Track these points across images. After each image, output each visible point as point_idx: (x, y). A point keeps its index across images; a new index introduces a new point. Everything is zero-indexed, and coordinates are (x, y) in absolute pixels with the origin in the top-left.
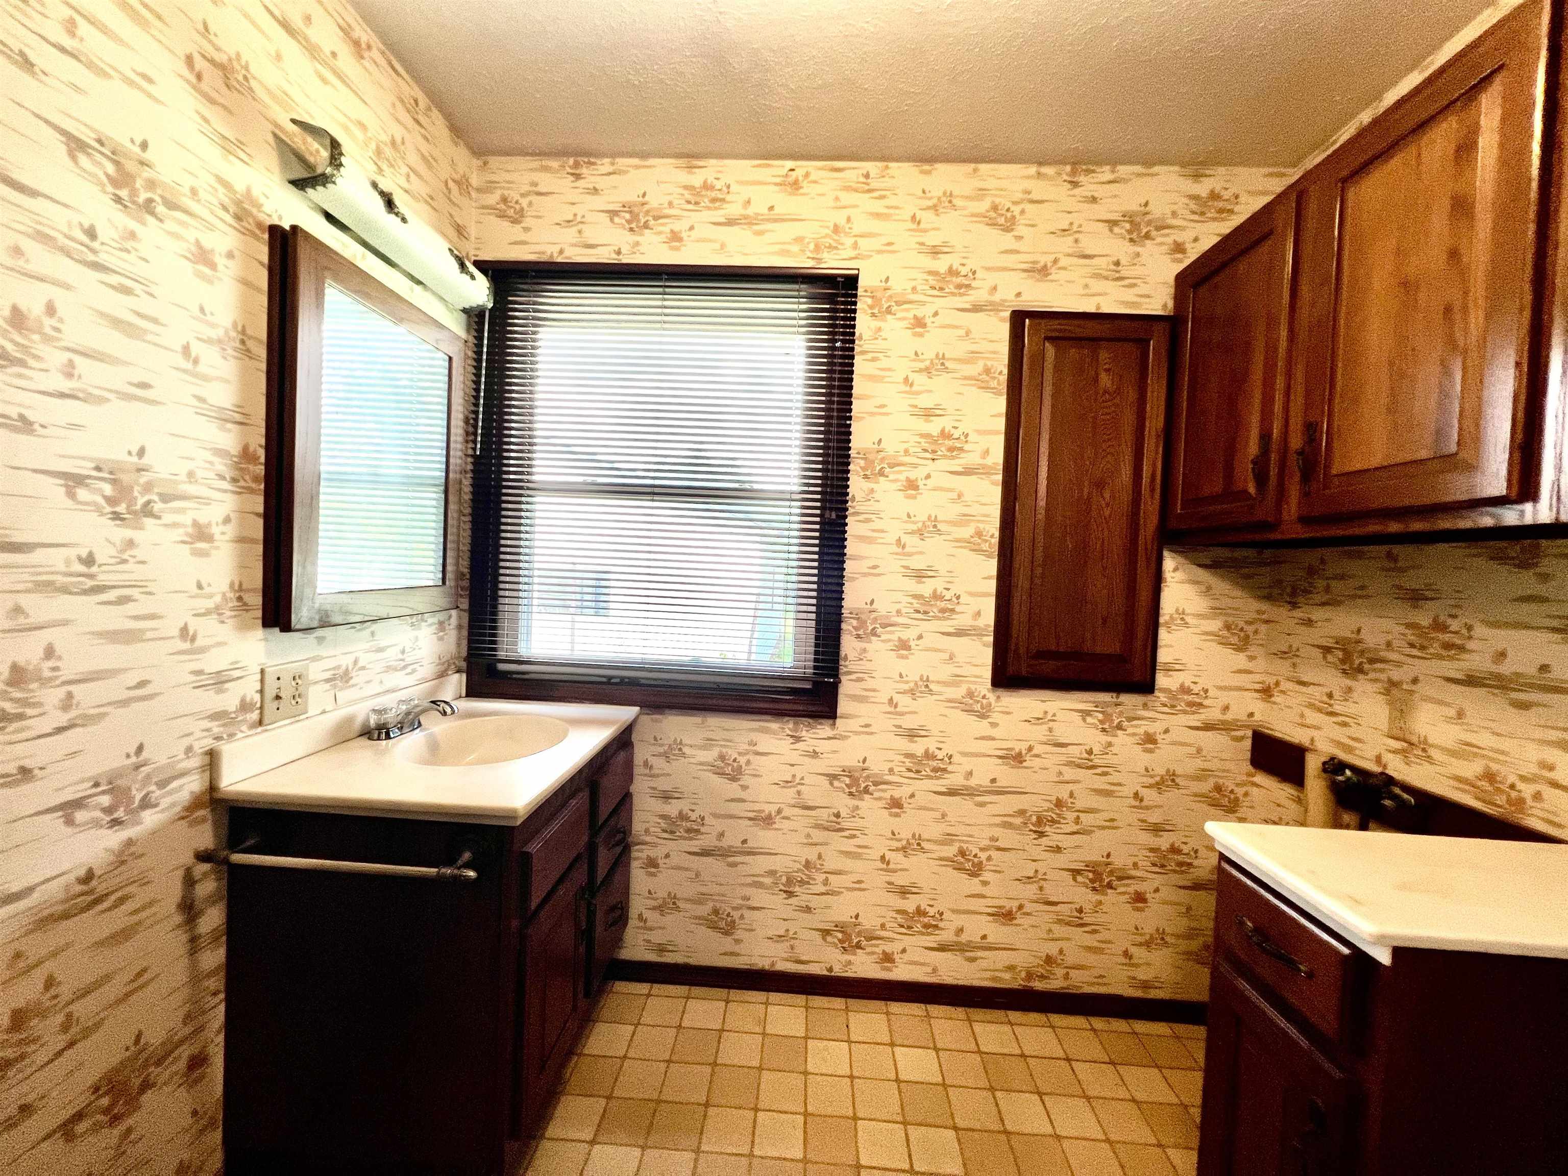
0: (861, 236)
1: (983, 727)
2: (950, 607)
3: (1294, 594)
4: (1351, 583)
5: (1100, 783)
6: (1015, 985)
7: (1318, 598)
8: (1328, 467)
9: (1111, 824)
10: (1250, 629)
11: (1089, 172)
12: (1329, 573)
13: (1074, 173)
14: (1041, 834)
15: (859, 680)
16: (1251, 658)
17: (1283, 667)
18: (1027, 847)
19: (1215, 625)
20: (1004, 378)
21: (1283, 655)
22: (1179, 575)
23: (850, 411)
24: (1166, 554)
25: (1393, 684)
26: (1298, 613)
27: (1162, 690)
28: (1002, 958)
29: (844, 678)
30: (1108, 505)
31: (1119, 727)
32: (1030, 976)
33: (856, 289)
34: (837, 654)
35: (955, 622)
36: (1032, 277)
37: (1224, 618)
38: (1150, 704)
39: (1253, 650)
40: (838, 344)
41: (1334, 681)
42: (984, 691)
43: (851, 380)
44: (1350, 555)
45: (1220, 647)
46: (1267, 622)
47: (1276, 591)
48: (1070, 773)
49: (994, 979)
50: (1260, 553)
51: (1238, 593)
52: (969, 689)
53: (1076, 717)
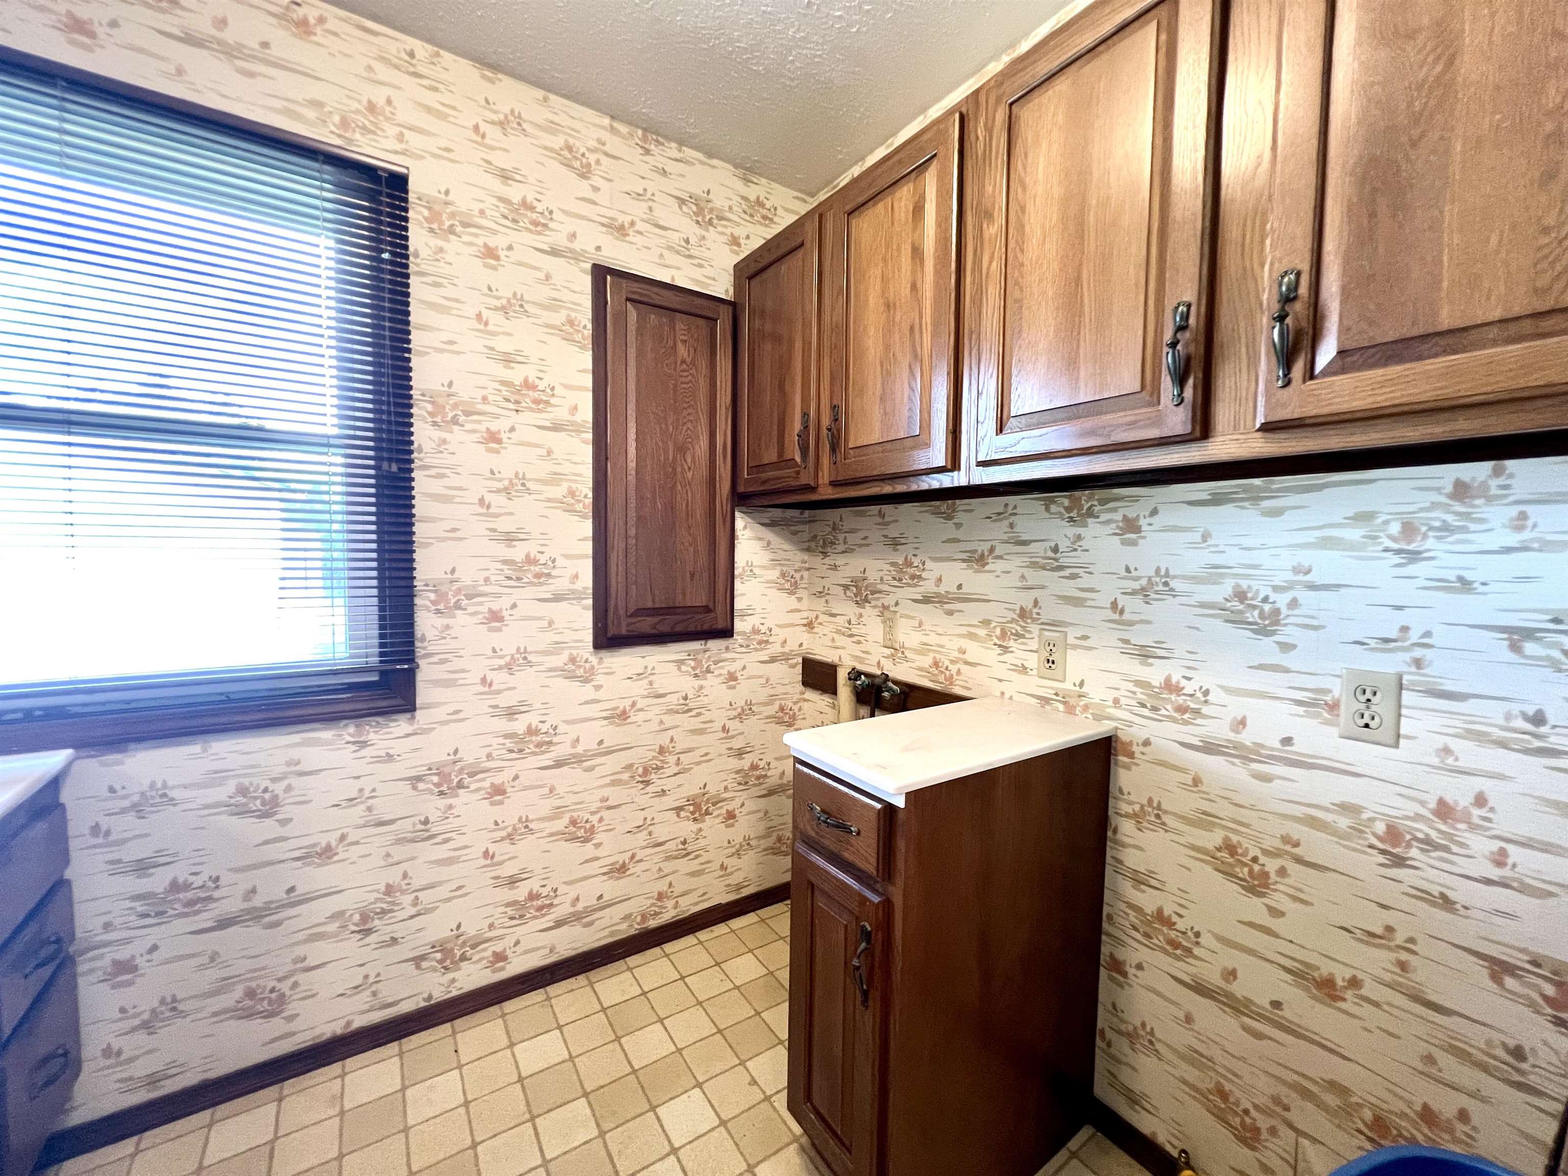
0: (410, 129)
1: (588, 692)
2: (546, 571)
3: (824, 546)
4: (861, 534)
5: (696, 723)
6: (632, 932)
7: (841, 548)
8: (846, 441)
9: (706, 758)
10: (797, 576)
11: (659, 143)
12: (845, 528)
13: (645, 139)
14: (647, 783)
15: (443, 662)
16: (800, 599)
17: (820, 604)
18: (636, 799)
19: (774, 574)
20: (588, 332)
21: (820, 594)
22: (748, 533)
23: (408, 341)
24: (737, 514)
25: (885, 608)
26: (827, 561)
27: (739, 634)
28: (616, 912)
29: (422, 663)
30: (689, 469)
31: (708, 671)
32: (644, 918)
33: (406, 192)
34: (412, 634)
35: (552, 588)
36: (612, 234)
37: (779, 568)
38: (731, 646)
39: (801, 593)
40: (386, 256)
41: (850, 610)
42: (586, 655)
43: (407, 304)
44: (859, 514)
45: (778, 593)
46: (808, 569)
47: (813, 545)
48: (669, 720)
49: (612, 934)
50: (802, 513)
51: (786, 546)
52: (571, 654)
53: (672, 667)
